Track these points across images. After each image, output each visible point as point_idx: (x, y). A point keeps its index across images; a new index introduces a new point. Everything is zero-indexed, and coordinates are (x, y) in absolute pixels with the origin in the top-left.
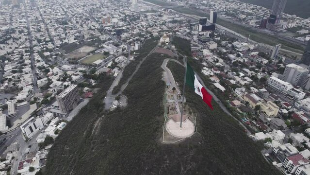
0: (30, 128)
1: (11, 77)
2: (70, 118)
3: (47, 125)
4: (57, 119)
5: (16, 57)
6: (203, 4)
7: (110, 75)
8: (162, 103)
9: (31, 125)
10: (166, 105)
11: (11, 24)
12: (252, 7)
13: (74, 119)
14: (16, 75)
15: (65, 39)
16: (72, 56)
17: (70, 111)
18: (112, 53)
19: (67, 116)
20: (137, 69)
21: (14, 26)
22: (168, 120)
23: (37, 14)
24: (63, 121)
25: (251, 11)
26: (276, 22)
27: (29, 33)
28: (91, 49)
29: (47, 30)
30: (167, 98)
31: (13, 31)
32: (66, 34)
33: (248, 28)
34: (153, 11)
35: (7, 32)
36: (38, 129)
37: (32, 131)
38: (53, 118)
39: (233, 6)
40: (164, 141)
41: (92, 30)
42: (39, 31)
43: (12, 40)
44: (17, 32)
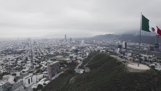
0: (29, 80)
1: (20, 65)
3: (38, 81)
4: (45, 78)
5: (24, 58)
6: (116, 44)
9: (30, 78)
11: (24, 49)
14: (23, 64)
15: (49, 53)
16: (53, 58)
17: (53, 76)
19: (51, 78)
21: (25, 49)
23: (36, 46)
24: (49, 80)
25: (142, 45)
26: (159, 47)
27: (31, 51)
28: (62, 56)
29: (40, 51)
32: (49, 52)
34: (91, 46)
35: (22, 51)
36: (33, 83)
37: (29, 83)
38: (42, 78)
39: (132, 44)
41: (62, 51)
42: (36, 51)
43: (23, 53)
44: (26, 51)
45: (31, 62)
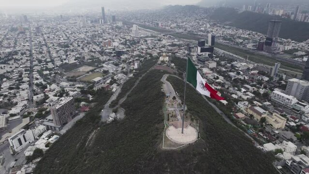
0: (19, 140)
1: (7, 93)
2: (63, 131)
3: (38, 138)
4: (50, 132)
5: (15, 75)
6: (201, 31)
7: (108, 91)
8: (162, 112)
9: (21, 137)
10: (165, 113)
11: (14, 47)
12: (248, 33)
13: (68, 132)
14: (12, 91)
15: (65, 59)
16: (71, 74)
17: (65, 124)
18: (111, 71)
19: (60, 129)
20: (136, 84)
21: (17, 48)
22: (168, 127)
23: (41, 39)
24: (56, 134)
25: (247, 36)
26: (273, 44)
27: (31, 55)
28: (91, 68)
29: (49, 52)
30: (167, 106)
31: (16, 53)
32: (67, 56)
33: (246, 51)
34: (152, 36)
35: (10, 54)
36: (28, 142)
37: (21, 144)
38: (45, 131)
39: (230, 32)
40: (164, 147)
41: (93, 52)
42: (41, 53)
43: (13, 61)
44: (20, 54)
45: (28, 86)
